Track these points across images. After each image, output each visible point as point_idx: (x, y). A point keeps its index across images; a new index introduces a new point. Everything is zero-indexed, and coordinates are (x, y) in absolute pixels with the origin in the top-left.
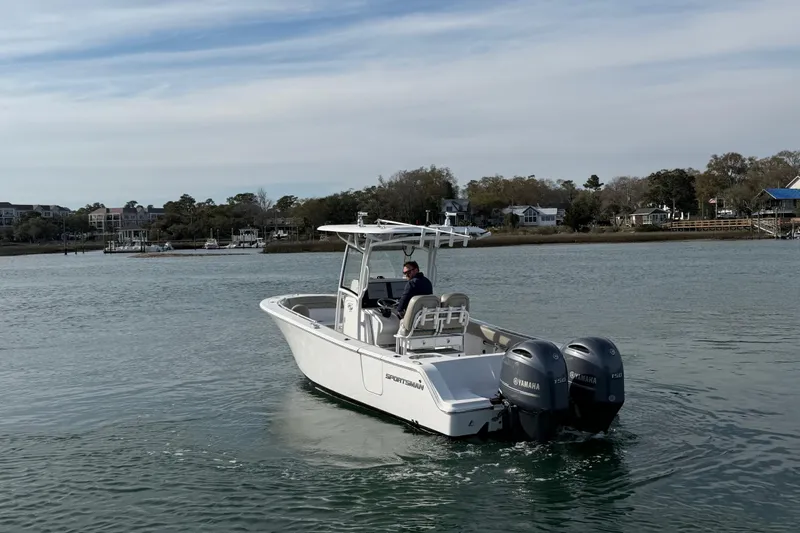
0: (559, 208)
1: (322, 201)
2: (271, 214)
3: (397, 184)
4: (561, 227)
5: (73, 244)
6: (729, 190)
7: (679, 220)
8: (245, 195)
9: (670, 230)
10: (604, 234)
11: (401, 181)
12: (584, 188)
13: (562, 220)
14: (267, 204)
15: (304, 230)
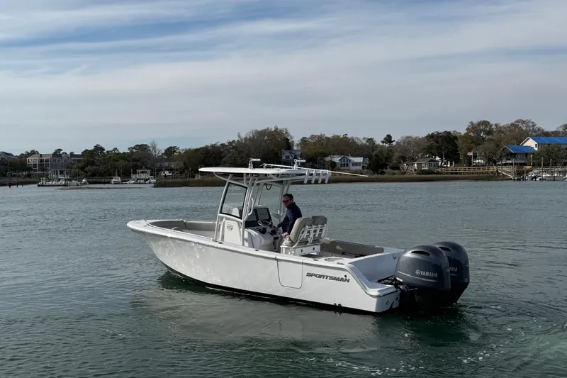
0: (364, 157)
1: (197, 150)
2: (160, 159)
3: (250, 139)
4: (365, 170)
5: (15, 180)
6: (481, 146)
7: (447, 167)
8: (141, 145)
9: (441, 173)
10: (396, 176)
11: (253, 137)
12: (381, 144)
13: (366, 165)
14: (157, 152)
15: (184, 171)
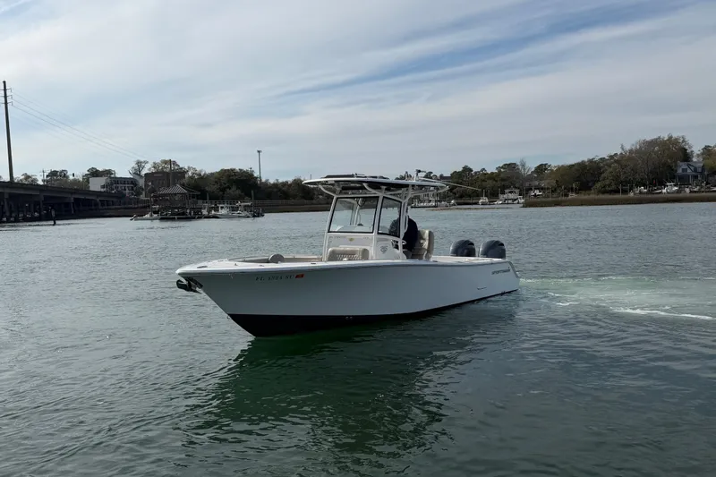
1: (571, 166)
3: (636, 151)
8: (509, 164)
11: (641, 148)
14: (527, 170)
15: (556, 190)
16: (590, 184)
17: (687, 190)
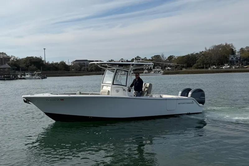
1: (183, 57)
2: (166, 61)
8: (157, 56)
11: (214, 49)
14: (164, 58)
15: (177, 67)
16: (192, 65)
17: (234, 67)
